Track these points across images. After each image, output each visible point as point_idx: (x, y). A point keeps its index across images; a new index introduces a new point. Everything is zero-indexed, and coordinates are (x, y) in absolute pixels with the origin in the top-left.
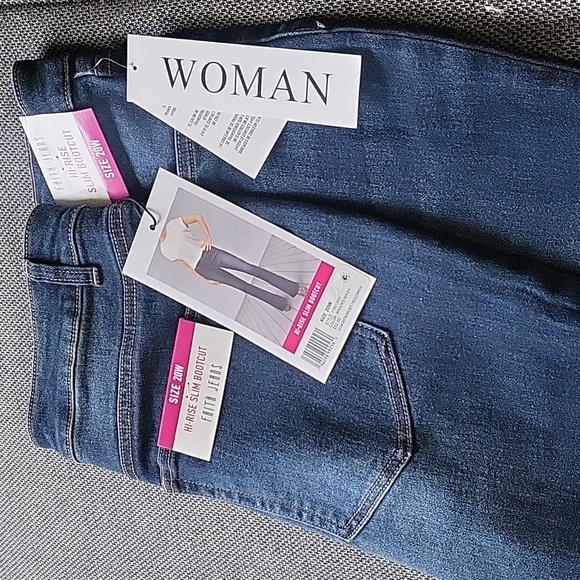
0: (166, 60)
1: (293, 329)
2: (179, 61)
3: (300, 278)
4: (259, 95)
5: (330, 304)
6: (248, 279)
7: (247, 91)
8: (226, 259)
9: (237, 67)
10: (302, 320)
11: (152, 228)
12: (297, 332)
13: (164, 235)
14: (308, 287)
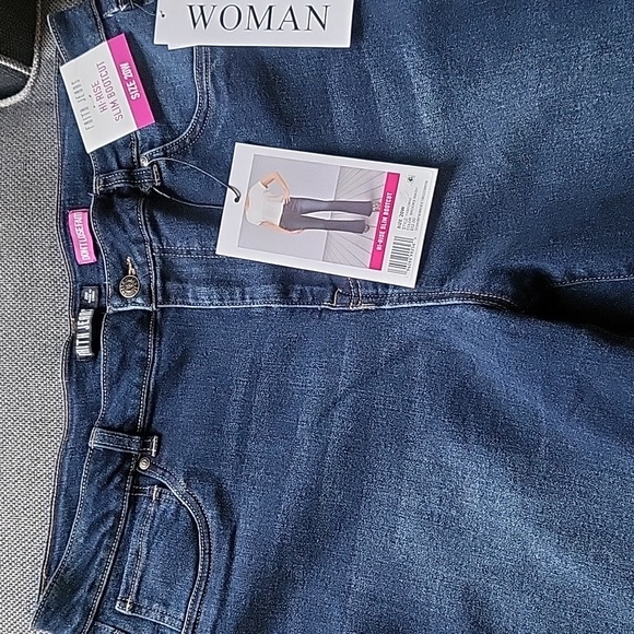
0: (191, 7)
1: (375, 247)
2: (201, 7)
3: (372, 196)
4: (269, 28)
5: (403, 208)
6: (326, 216)
7: (258, 26)
8: (305, 206)
9: (251, 7)
10: (382, 234)
11: (237, 200)
12: (379, 248)
13: (247, 203)
14: (381, 201)
